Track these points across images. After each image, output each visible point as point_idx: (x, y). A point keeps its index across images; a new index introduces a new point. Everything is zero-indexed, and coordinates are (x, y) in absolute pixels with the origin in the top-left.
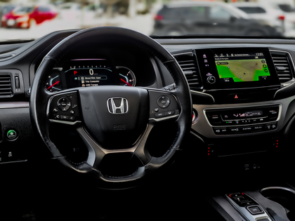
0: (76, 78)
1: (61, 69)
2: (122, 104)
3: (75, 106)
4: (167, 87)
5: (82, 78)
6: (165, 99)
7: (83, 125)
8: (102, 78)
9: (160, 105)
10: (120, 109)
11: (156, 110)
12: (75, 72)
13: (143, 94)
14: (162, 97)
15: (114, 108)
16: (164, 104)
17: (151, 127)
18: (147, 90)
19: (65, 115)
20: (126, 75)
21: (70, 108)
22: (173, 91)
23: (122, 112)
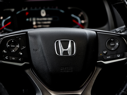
0: (27, 20)
1: (13, 10)
2: (70, 46)
3: (24, 47)
4: (118, 30)
5: (34, 19)
6: (114, 42)
7: (31, 66)
8: (54, 19)
9: (109, 47)
10: (67, 52)
11: (105, 52)
12: (27, 13)
13: (91, 36)
14: (112, 39)
15: (62, 50)
16: (113, 46)
17: (100, 70)
18: (96, 32)
19: (14, 56)
20: (78, 16)
21: (19, 50)
22: (123, 33)
23: (70, 54)
